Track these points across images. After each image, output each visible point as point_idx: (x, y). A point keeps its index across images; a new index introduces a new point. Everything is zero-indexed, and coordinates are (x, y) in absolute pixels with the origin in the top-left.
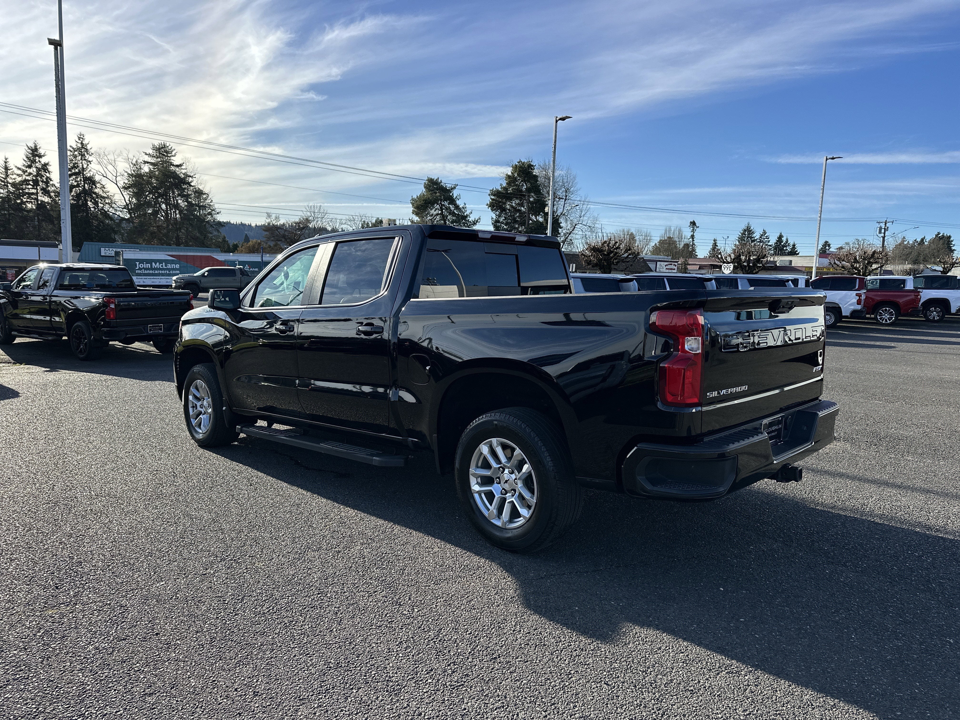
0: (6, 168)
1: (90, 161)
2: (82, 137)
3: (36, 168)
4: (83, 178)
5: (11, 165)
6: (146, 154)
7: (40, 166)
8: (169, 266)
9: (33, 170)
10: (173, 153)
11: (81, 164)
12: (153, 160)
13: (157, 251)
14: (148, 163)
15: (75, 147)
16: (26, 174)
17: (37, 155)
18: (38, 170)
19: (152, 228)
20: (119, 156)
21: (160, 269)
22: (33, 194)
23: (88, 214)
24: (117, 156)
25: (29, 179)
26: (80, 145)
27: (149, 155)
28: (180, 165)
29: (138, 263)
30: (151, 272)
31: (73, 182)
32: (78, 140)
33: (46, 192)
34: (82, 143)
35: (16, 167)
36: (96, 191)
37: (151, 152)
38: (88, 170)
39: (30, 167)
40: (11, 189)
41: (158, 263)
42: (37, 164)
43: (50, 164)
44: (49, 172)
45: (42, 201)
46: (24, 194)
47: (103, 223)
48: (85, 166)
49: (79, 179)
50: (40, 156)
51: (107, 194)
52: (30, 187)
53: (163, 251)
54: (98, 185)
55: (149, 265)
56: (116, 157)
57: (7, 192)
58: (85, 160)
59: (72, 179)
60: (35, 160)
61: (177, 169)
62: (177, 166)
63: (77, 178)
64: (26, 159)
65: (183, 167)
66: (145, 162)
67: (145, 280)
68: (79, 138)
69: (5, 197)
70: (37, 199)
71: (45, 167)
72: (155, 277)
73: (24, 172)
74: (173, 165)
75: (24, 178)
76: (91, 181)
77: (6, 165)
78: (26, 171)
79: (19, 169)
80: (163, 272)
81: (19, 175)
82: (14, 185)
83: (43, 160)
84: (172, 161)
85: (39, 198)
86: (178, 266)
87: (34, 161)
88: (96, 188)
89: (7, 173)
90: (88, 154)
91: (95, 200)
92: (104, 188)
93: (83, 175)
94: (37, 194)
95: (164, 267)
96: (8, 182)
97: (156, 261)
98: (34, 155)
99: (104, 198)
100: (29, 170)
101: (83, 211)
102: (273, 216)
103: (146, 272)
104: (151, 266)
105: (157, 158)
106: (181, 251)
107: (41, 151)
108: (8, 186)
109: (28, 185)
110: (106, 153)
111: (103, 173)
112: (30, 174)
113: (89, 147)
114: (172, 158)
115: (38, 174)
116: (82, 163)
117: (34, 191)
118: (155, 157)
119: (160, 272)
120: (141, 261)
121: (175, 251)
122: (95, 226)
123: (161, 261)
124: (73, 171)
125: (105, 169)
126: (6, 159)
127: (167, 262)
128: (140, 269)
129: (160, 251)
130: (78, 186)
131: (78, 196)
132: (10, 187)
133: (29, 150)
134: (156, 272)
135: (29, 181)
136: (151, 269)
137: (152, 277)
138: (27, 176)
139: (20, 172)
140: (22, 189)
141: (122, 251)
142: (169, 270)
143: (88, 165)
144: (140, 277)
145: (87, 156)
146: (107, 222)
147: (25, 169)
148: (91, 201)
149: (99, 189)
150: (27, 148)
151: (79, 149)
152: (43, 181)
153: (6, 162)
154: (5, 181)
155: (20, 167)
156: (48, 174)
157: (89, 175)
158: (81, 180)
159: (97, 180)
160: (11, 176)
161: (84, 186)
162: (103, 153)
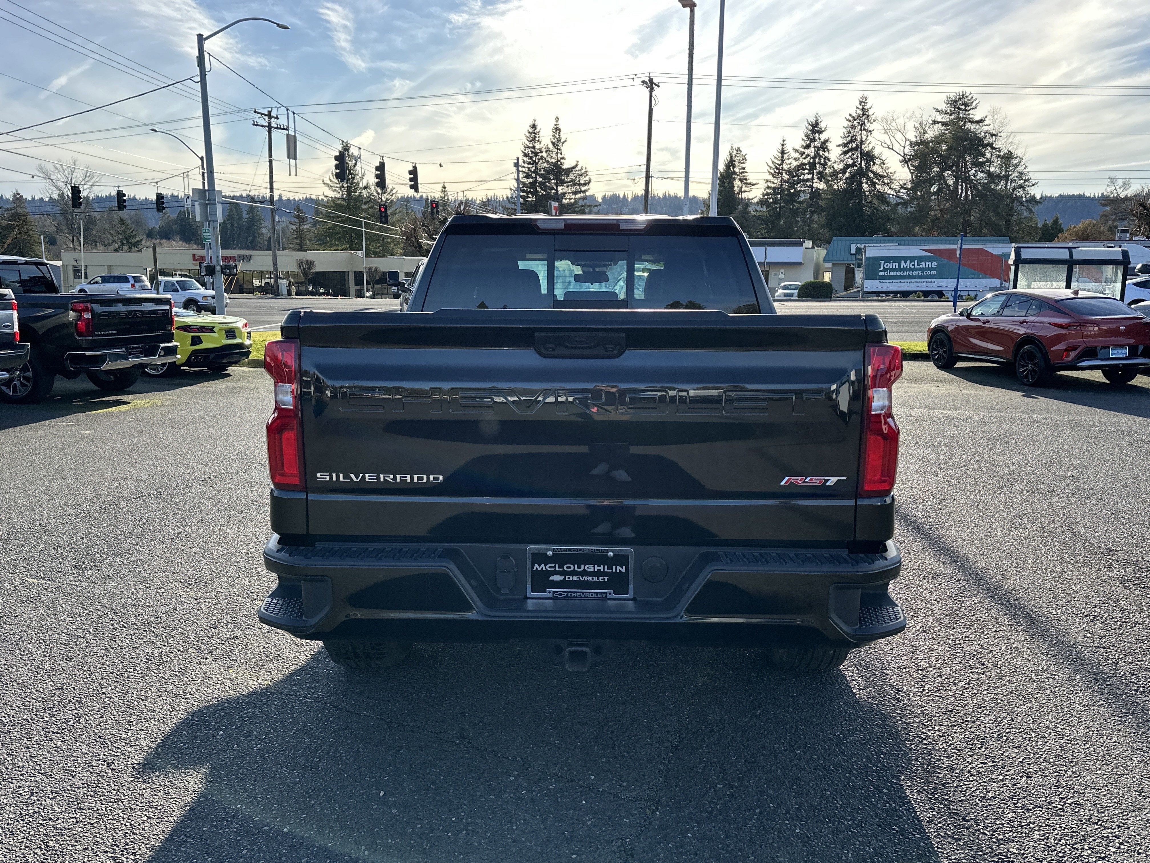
0: (783, 153)
1: (870, 131)
2: (864, 100)
3: (815, 147)
4: (861, 153)
5: (788, 148)
6: (937, 111)
7: (819, 145)
8: (923, 265)
9: (811, 151)
10: (974, 104)
11: (860, 136)
12: (946, 118)
13: (908, 244)
14: (938, 123)
15: (854, 115)
16: (804, 156)
17: (817, 132)
18: (817, 149)
19: (933, 213)
20: (910, 119)
21: (910, 269)
22: (807, 180)
23: (861, 200)
24: (908, 118)
25: (806, 162)
26: (861, 113)
27: (941, 112)
28: (981, 121)
29: (882, 262)
30: (898, 273)
31: (849, 160)
32: (859, 106)
33: (821, 176)
34: (863, 109)
35: (794, 149)
36: (875, 168)
37: (943, 107)
38: (868, 142)
39: (808, 147)
40: (786, 177)
41: (909, 261)
42: (816, 143)
43: (831, 140)
44: (828, 150)
45: (817, 188)
46: (799, 181)
47: (877, 210)
48: (864, 138)
49: (855, 156)
50: (820, 132)
51: (887, 171)
52: (806, 171)
53: (916, 244)
54: (877, 161)
55: (897, 264)
56: (906, 120)
57: (781, 181)
58: (864, 129)
59: (847, 156)
60: (814, 138)
61: (978, 127)
62: (978, 122)
63: (853, 154)
64: (805, 138)
65: (985, 123)
66: (935, 122)
67: (889, 285)
68: (861, 103)
69: (778, 188)
70: (811, 187)
71: (824, 147)
72: (902, 281)
73: (802, 154)
74: (972, 122)
75: (800, 162)
76: (869, 157)
77: (783, 149)
78: (804, 153)
79: (797, 151)
80: (914, 273)
81: (796, 159)
82: (789, 172)
83: (823, 137)
84: (971, 116)
85: (815, 185)
86: (934, 265)
87: (813, 140)
88: (874, 165)
89: (783, 157)
90: (869, 121)
91: (872, 181)
92: (884, 164)
93: (861, 149)
94: (813, 179)
95: (916, 266)
96: (782, 169)
97: (905, 259)
98: (813, 132)
99: (883, 177)
100: (807, 151)
101: (856, 196)
102: (1120, 182)
103: (892, 274)
104: (900, 265)
105: (951, 115)
106: (941, 244)
107: (822, 125)
108: (782, 174)
109: (804, 169)
110: (895, 117)
111: (889, 143)
112: (808, 155)
113: (870, 112)
114: (971, 112)
115: (817, 155)
116: (861, 134)
117: (809, 176)
118: (948, 113)
119: (911, 273)
120: (887, 259)
121: (933, 244)
122: (868, 215)
123: (912, 259)
124: (850, 146)
125: (892, 138)
126: (784, 141)
127: (921, 259)
128: (885, 270)
129: (913, 244)
130: (853, 165)
131: (853, 176)
132: (784, 175)
133: (809, 127)
134: (905, 273)
135: (805, 164)
136: (900, 269)
137: (899, 281)
138: (804, 158)
139: (797, 155)
140: (798, 176)
141: (865, 247)
142: (922, 270)
143: (868, 136)
144: (884, 281)
145: (868, 125)
146: (883, 207)
147: (803, 150)
148: (867, 183)
149: (877, 167)
150: (807, 125)
151: (859, 117)
152: (820, 163)
153: (783, 145)
154: (780, 167)
155: (798, 148)
156: (826, 154)
157: (867, 149)
158: (857, 157)
159: (876, 155)
160: (786, 161)
161: (860, 164)
162: (891, 118)
